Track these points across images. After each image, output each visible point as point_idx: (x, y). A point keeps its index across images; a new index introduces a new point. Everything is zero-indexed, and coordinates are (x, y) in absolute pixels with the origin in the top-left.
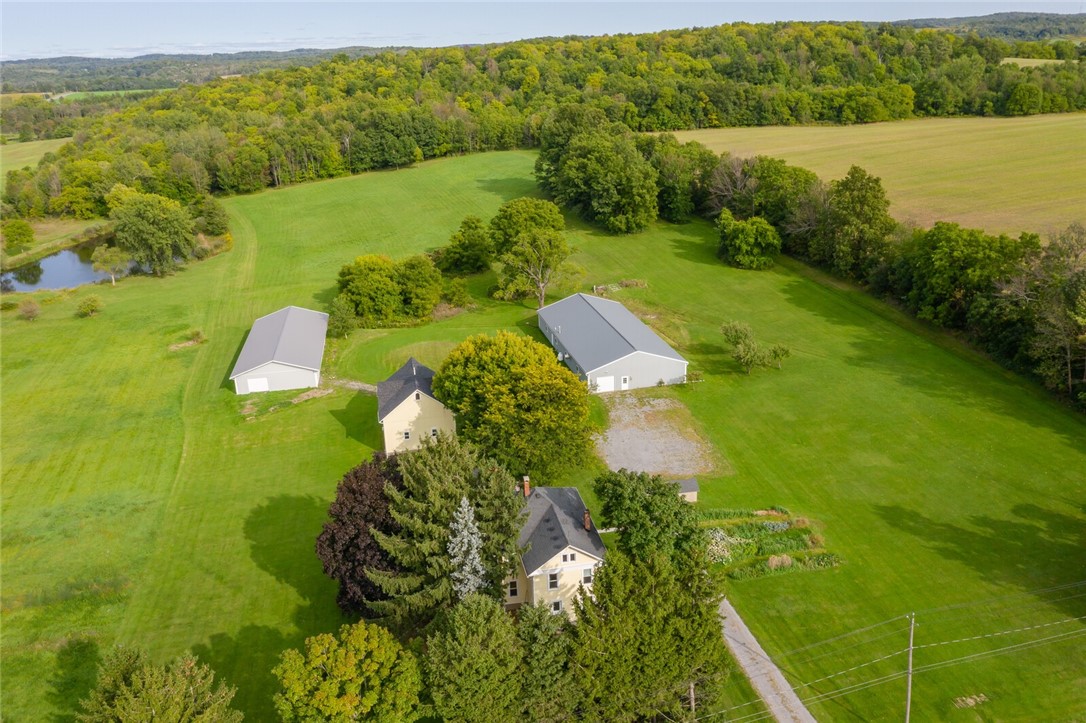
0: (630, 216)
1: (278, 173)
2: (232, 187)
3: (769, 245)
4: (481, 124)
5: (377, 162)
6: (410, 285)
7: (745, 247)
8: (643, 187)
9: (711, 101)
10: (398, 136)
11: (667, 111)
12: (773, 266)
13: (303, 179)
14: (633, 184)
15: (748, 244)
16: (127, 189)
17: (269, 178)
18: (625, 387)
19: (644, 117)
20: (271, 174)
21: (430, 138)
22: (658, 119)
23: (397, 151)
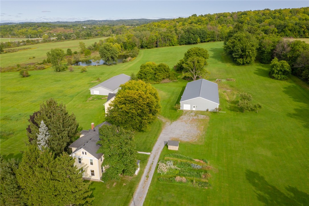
0: (244, 59)
1: (158, 43)
2: (146, 46)
3: (285, 71)
4: (221, 32)
5: (187, 42)
6: (157, 71)
7: (276, 71)
8: (250, 49)
9: (307, 28)
10: (194, 35)
11: (289, 32)
12: (287, 79)
13: (165, 46)
14: (247, 48)
15: (277, 70)
16: (118, 44)
17: (156, 45)
18: (194, 109)
19: (280, 33)
20: (157, 44)
21: (204, 36)
22: (285, 34)
23: (193, 39)
